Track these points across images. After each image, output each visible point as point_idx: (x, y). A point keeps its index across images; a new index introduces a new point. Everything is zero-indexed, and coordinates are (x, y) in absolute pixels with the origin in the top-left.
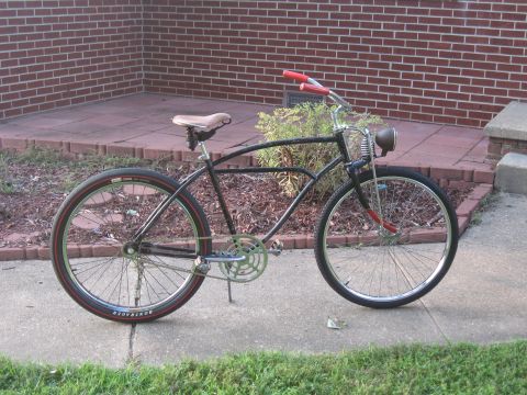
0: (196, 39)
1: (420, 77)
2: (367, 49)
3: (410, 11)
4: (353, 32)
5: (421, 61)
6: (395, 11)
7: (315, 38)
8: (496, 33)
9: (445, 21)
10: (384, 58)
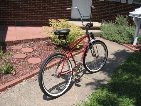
1: (47, 17)
2: (35, 11)
3: (45, 3)
4: (32, 8)
5: (47, 13)
6: (42, 3)
7: (23, 9)
8: (62, 7)
9: (52, 5)
10: (39, 13)
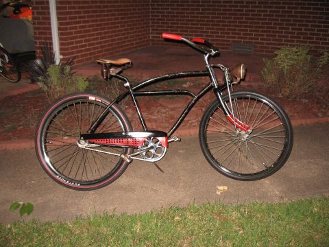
0: (181, 17)
2: (277, 20)
7: (249, 15)
